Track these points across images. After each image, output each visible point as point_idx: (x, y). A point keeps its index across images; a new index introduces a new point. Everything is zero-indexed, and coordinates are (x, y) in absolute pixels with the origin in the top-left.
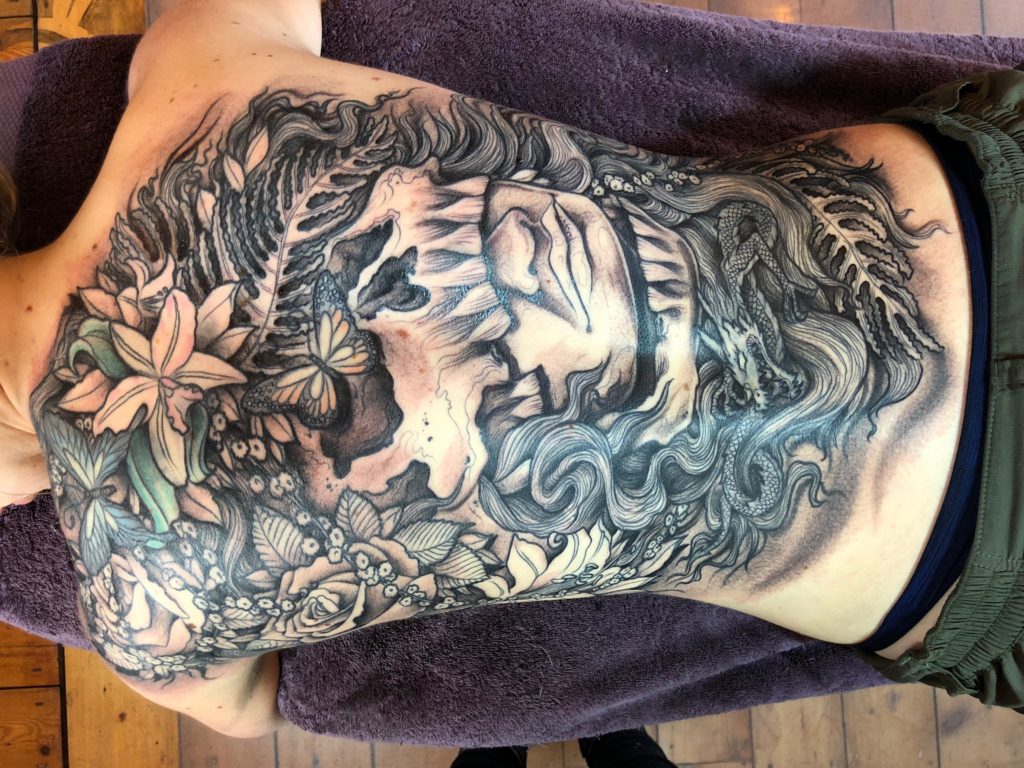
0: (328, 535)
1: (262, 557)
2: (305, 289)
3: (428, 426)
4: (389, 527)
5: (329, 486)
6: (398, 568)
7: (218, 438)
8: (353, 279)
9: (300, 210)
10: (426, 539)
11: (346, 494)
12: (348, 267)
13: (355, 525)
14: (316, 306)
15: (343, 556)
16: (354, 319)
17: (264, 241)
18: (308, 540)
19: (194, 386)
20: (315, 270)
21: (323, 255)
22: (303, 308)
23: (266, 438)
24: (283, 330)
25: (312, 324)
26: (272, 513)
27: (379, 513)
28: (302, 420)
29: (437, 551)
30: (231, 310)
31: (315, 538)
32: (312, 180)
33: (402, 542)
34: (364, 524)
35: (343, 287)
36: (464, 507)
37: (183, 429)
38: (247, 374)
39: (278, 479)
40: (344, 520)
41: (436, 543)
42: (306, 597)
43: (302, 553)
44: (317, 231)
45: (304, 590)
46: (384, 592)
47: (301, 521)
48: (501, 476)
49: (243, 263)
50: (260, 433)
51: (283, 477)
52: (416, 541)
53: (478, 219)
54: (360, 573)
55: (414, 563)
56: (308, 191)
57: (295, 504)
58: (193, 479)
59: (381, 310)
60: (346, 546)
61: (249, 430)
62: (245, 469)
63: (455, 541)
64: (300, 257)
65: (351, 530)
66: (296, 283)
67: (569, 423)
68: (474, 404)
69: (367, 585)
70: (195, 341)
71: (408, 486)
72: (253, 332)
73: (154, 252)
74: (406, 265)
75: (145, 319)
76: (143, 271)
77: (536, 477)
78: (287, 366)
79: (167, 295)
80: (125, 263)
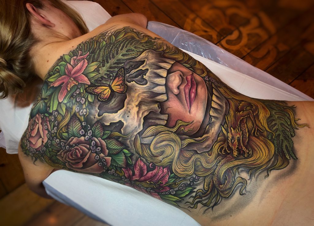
0: (88, 131)
1: (69, 129)
2: (116, 70)
3: (129, 113)
4: (105, 137)
5: (95, 118)
6: (102, 151)
7: (75, 95)
8: (129, 71)
9: (124, 52)
10: (114, 145)
11: (98, 122)
12: (129, 68)
13: (96, 132)
14: (117, 74)
15: (89, 139)
16: (125, 81)
17: (112, 55)
18: (82, 130)
19: (77, 81)
20: (121, 66)
21: (125, 63)
22: (113, 73)
23: (87, 99)
24: (106, 77)
25: (114, 78)
26: (77, 118)
27: (104, 131)
28: (98, 98)
29: (115, 151)
30: (96, 68)
31: (84, 131)
32: (130, 46)
33: (107, 143)
34: (99, 132)
35: (126, 72)
36: (128, 141)
37: (69, 90)
38: (91, 83)
39: (83, 110)
40: (94, 129)
41: (116, 148)
42: (73, 147)
43: (79, 133)
44: (126, 58)
45: (74, 145)
46: (95, 157)
47: (83, 124)
48: (143, 137)
49: (105, 59)
50: (86, 98)
51: (85, 110)
52: (111, 145)
53: (168, 69)
54: (91, 147)
55: (107, 151)
56: (128, 48)
57: (84, 119)
58: (64, 102)
59: (133, 82)
60: (91, 137)
61: (84, 95)
62: (77, 104)
63: (122, 150)
64: (119, 62)
65: (95, 133)
66: (115, 67)
67: (172, 132)
68: (146, 114)
69: (92, 152)
70: (84, 72)
71: (115, 127)
72: (98, 74)
73: (86, 50)
74: (144, 72)
75: (75, 64)
76: (81, 53)
77: (154, 142)
78: (102, 85)
79: (83, 60)
80: (78, 51)
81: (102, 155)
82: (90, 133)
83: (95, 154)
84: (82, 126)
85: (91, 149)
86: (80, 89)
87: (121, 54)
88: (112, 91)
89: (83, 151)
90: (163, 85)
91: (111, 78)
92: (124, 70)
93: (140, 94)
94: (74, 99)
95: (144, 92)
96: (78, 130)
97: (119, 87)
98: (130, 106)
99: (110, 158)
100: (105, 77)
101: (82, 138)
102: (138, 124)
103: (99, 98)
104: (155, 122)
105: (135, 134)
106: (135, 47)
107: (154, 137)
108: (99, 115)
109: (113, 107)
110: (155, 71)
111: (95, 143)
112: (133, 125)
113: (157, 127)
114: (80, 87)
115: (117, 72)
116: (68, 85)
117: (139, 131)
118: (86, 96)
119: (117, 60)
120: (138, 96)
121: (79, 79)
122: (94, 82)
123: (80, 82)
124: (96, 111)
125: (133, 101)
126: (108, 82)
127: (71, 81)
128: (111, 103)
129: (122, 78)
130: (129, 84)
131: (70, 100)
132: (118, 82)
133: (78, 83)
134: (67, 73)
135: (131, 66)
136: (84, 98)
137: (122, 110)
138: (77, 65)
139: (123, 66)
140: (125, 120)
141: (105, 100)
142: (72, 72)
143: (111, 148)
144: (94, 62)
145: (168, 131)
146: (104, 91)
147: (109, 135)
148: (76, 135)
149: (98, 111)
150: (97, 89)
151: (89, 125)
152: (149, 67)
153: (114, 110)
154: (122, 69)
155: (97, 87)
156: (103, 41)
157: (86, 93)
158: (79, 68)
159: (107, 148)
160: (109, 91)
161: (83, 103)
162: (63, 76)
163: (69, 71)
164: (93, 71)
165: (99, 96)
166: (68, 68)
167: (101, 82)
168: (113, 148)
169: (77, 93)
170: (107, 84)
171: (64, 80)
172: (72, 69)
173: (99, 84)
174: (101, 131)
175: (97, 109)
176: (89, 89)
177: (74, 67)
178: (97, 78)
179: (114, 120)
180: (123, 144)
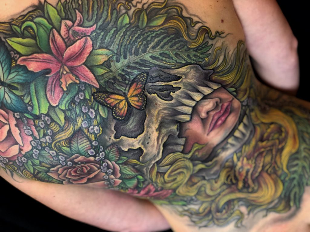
3: (149, 139)
4: (121, 162)
5: (110, 139)
6: (114, 173)
8: (154, 81)
9: (156, 53)
10: (128, 171)
11: (114, 144)
12: (156, 77)
13: (110, 155)
14: (135, 78)
15: (100, 160)
16: (144, 90)
17: (135, 50)
18: (92, 150)
19: (77, 77)
20: (144, 70)
22: (130, 76)
23: (97, 111)
24: (119, 78)
25: (130, 83)
26: (84, 135)
27: (120, 156)
28: (113, 113)
29: (129, 176)
30: (106, 60)
31: (95, 151)
32: (169, 48)
33: (121, 168)
34: (113, 156)
35: (148, 80)
36: (145, 168)
37: (65, 89)
38: (100, 86)
39: (94, 127)
40: (108, 151)
41: (130, 174)
42: (79, 165)
43: (87, 152)
44: (156, 62)
45: (80, 163)
46: (104, 176)
47: (94, 143)
48: (160, 166)
49: (122, 50)
50: (96, 109)
51: (96, 128)
52: (125, 170)
53: (206, 94)
54: (102, 167)
55: (119, 175)
56: (164, 50)
57: (95, 138)
58: (60, 106)
59: (154, 94)
60: (103, 159)
61: (92, 105)
62: (83, 117)
63: (136, 176)
65: (108, 156)
66: (134, 68)
67: (187, 158)
68: (165, 139)
69: (101, 171)
70: (86, 61)
71: (134, 154)
72: (109, 72)
73: (90, 17)
74: (174, 89)
75: (70, 38)
76: (81, 20)
77: (169, 171)
78: (115, 92)
79: (84, 37)
80: (74, 9)
81: (112, 176)
82: (102, 155)
83: (104, 174)
84: (92, 145)
85: (101, 168)
86: (83, 91)
87: (151, 55)
89: (92, 168)
90: (191, 107)
91: (127, 82)
92: (147, 77)
93: (160, 110)
94: (77, 108)
95: (164, 109)
96: (86, 149)
97: (136, 99)
98: (150, 130)
99: (121, 181)
100: (118, 80)
101: (92, 159)
102: (157, 152)
103: (115, 113)
104: (172, 149)
105: (153, 162)
106: (176, 55)
107: (170, 166)
108: (116, 137)
109: (132, 130)
110: (189, 92)
111: (107, 164)
112: (153, 153)
113: (175, 155)
114: (85, 90)
115: (135, 75)
116: (60, 79)
117: (158, 159)
118: (96, 107)
119: (141, 60)
120: (158, 114)
121: (80, 73)
122: (104, 84)
123: (82, 80)
124: (112, 131)
125: (153, 123)
126: (123, 88)
127: (65, 73)
128: (129, 123)
129: (141, 85)
130: (149, 95)
131: (70, 108)
132: (135, 90)
133: (80, 81)
134: (54, 51)
135: (159, 75)
136: (93, 109)
137: (142, 134)
138: (74, 42)
139: (148, 71)
140: (145, 147)
141: (122, 118)
142: (64, 55)
143: (125, 173)
144: (103, 48)
145: (184, 158)
146: (119, 103)
147: (125, 161)
148: (83, 154)
149: (115, 132)
150: (109, 98)
151: (102, 146)
152: (183, 86)
153: (134, 134)
154: (145, 74)
155: (110, 95)
156: (125, 13)
157: (95, 102)
158: (77, 51)
159: (121, 172)
160: (125, 104)
161: (93, 116)
162: (45, 55)
163: (58, 48)
164: (102, 65)
165: (114, 111)
166: (56, 42)
167: (114, 86)
168: (127, 173)
169: (80, 99)
170: (121, 90)
171: (50, 66)
172: (64, 47)
173: (112, 90)
174: (116, 155)
175: (113, 129)
176: (98, 96)
177: (67, 43)
178: (107, 79)
179: (133, 146)
180: (139, 171)
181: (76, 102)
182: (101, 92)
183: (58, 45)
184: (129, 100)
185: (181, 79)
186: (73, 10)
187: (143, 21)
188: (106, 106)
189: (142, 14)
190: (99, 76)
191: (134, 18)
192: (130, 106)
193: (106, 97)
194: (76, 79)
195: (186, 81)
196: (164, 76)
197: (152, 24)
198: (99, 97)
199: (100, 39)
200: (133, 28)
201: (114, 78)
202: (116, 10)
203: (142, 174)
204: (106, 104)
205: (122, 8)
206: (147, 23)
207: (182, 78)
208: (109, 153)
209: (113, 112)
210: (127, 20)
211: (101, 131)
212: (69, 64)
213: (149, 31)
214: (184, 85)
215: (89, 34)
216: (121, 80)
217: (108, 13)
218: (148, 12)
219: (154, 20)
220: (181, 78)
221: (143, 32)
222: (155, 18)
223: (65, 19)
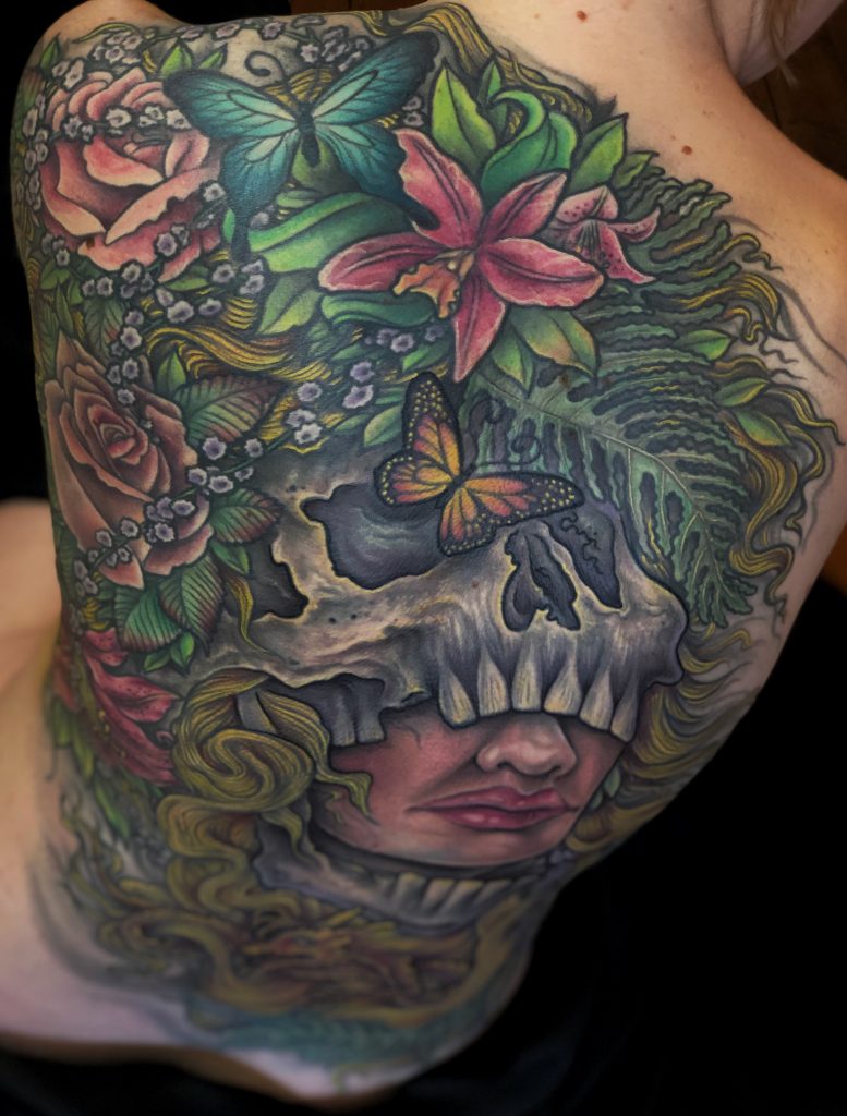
0: (227, 475)
1: (206, 382)
2: (565, 467)
3: (348, 619)
4: (222, 554)
5: (293, 489)
6: (160, 550)
7: (380, 342)
8: (561, 533)
9: (670, 482)
10: (197, 595)
11: (279, 508)
12: (580, 532)
13: (233, 511)
14: (540, 476)
15: (194, 486)
17: (641, 421)
18: (223, 447)
19: (459, 305)
20: (587, 485)
21: (603, 502)
22: (542, 458)
23: (373, 409)
24: (516, 429)
25: (516, 468)
26: (267, 405)
27: (245, 544)
28: (390, 459)
29: (176, 604)
30: (559, 360)
31: (225, 457)
32: (702, 506)
33: (200, 564)
34: (233, 522)
35: (557, 517)
36: (233, 649)
37: (398, 290)
38: (465, 381)
39: (313, 421)
40: (244, 499)
41: (188, 605)
42: (138, 424)
43: (206, 436)
44: (636, 500)
45: (149, 426)
46: (129, 519)
47: (250, 444)
48: (261, 698)
49: (619, 388)
50: (380, 401)
51: (314, 430)
52: (196, 582)
53: (584, 715)
54: (167, 500)
55: (165, 570)
56: (690, 498)
57: (274, 441)
59: (513, 563)
60: (208, 493)
61: (388, 385)
62: (332, 378)
63: (187, 630)
64: (608, 467)
65: (228, 505)
66: (576, 455)
68: (364, 672)
69: (146, 505)
70: (524, 307)
71: (275, 588)
72: (524, 390)
73: (662, 256)
74: (562, 611)
75: (568, 231)
76: (640, 234)
77: (252, 736)
78: (466, 436)
79: (596, 266)
80: (656, 205)
81: (145, 549)
82: (220, 483)
83: (140, 519)
84: (241, 440)
85: (158, 500)
86: (419, 341)
87: (653, 471)
88: (440, 502)
89: (141, 470)
90: (511, 702)
91: (514, 457)
92: (565, 508)
93: (458, 608)
94: (355, 347)
95: (469, 622)
96: (217, 428)
98: (382, 606)
99: (139, 584)
100: (510, 427)
101: (190, 457)
102: (308, 664)
103: (394, 465)
104: (336, 712)
105: (267, 668)
106: (692, 538)
107: (273, 730)
108: (308, 506)
109: (360, 547)
110: (571, 662)
111: (187, 513)
113: (318, 730)
114: (428, 343)
115: (552, 470)
116: (425, 262)
117: (284, 678)
118: (387, 400)
119: (618, 456)
120: (443, 607)
121: (476, 306)
122: (476, 390)
123: (456, 324)
124: (327, 484)
125: (410, 603)
126: (489, 455)
127: (452, 266)
128: (378, 528)
129: (525, 506)
130: (500, 548)
131: (342, 331)
133: (449, 318)
134: (499, 208)
135: (593, 537)
136: (377, 395)
137: (358, 588)
138: (562, 249)
139: (589, 498)
140: (315, 617)
141: (387, 495)
142: (506, 240)
143: (183, 585)
144: (592, 335)
145: (314, 764)
146: (434, 464)
147: (233, 567)
148: (192, 426)
149: (327, 496)
150: (438, 427)
151: (255, 472)
152: (588, 631)
153: (347, 561)
154: (572, 497)
155: (448, 424)
156: (729, 336)
157: (403, 390)
158: (539, 269)
159: (178, 572)
160: (438, 485)
161: (348, 403)
162: (473, 192)
163: (517, 214)
164: (536, 356)
165: (402, 459)
166: (531, 200)
167: (482, 424)
168: (185, 594)
169: (390, 344)
170: (477, 451)
171: (450, 219)
172: (531, 229)
173: (467, 423)
174: (242, 530)
175: (336, 483)
176: (427, 390)
177: (546, 232)
178: (497, 394)
179: (304, 576)
180: (212, 632)
181: (375, 337)
182: (444, 395)
183: (524, 211)
184: (457, 492)
185: (613, 610)
186: (652, 201)
187: (740, 391)
188: (405, 430)
189: (757, 380)
190: (496, 367)
191: (733, 364)
192: (440, 504)
193: (436, 415)
194: (450, 303)
195: (610, 629)
196: (596, 554)
197: (744, 420)
198: (425, 396)
199: (614, 311)
200: (704, 378)
201: (508, 414)
202: (724, 310)
203: (203, 648)
204: (411, 425)
205: (739, 320)
206: (741, 407)
207: (618, 610)
208: (238, 503)
209: (395, 460)
210: (715, 352)
211: (308, 450)
212: (487, 264)
213: (722, 425)
214: (591, 633)
215: (612, 276)
216: (511, 435)
217: (704, 292)
218: (769, 391)
219: (758, 418)
220: (616, 607)
221: (708, 411)
222: (766, 417)
223: (615, 192)
